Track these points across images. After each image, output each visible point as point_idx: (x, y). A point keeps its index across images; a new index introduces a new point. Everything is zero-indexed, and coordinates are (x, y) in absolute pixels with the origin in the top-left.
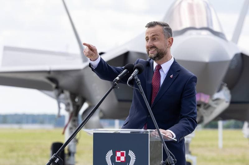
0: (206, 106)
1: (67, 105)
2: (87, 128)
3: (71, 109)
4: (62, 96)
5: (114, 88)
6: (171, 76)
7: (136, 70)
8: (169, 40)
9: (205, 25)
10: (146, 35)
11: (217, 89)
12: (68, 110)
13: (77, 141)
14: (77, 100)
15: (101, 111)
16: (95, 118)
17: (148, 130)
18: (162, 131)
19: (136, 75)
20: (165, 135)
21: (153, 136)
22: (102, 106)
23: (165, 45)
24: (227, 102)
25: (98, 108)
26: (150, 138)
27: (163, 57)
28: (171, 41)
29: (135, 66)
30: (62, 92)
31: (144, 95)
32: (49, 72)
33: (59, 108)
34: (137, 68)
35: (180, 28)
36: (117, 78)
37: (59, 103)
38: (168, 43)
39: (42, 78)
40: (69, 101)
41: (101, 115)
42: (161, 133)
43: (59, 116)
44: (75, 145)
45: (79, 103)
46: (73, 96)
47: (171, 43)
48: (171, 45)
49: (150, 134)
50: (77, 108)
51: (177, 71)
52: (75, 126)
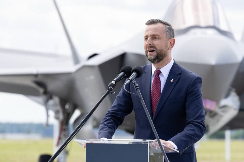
0: (212, 114)
1: (57, 112)
2: (79, 138)
3: (61, 116)
4: (51, 102)
5: (109, 93)
6: (172, 81)
7: (134, 74)
8: (170, 41)
9: (211, 23)
10: (145, 34)
11: (224, 95)
12: (57, 118)
13: (67, 153)
14: (67, 107)
15: (95, 119)
16: (88, 127)
17: (148, 141)
18: (162, 141)
19: (134, 79)
20: (166, 146)
21: (152, 147)
22: (96, 114)
23: (166, 46)
24: (235, 109)
25: (92, 115)
26: (149, 149)
27: (163, 59)
28: (172, 42)
29: (133, 68)
30: (51, 98)
31: (142, 101)
32: (36, 75)
33: (48, 116)
34: (135, 70)
35: (183, 27)
36: (113, 82)
37: (47, 110)
38: (169, 44)
39: (28, 82)
40: (59, 108)
41: (95, 123)
42: (162, 144)
43: (47, 125)
44: (65, 158)
45: (70, 111)
46: (63, 102)
47: (172, 44)
48: (172, 47)
49: (150, 145)
50: (68, 116)
51: (178, 74)
52: (65, 136)
